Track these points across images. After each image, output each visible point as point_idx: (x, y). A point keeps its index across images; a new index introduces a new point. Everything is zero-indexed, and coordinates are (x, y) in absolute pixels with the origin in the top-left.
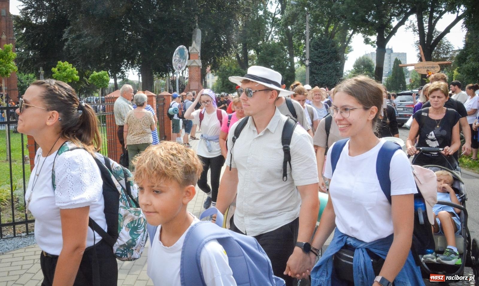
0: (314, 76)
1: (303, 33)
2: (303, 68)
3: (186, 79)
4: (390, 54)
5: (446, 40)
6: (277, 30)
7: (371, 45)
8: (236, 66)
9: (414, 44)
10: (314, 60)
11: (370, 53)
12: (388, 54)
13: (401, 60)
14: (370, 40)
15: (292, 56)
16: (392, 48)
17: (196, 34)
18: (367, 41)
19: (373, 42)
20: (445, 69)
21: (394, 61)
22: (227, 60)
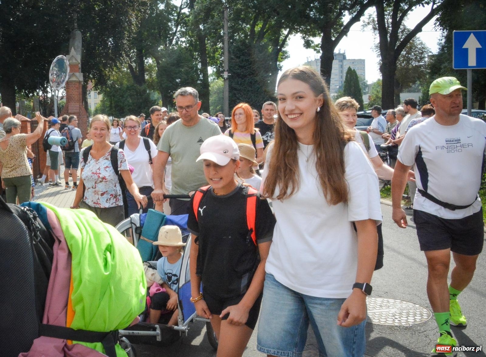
0: (235, 94)
1: (220, 34)
2: (220, 82)
3: (61, 99)
4: (341, 61)
5: (419, 40)
6: (184, 30)
7: (313, 50)
8: (128, 81)
9: (375, 48)
10: (234, 71)
11: (313, 60)
12: (339, 62)
13: (356, 70)
14: (312, 42)
15: (205, 65)
16: (345, 53)
17: (75, 38)
18: (308, 44)
19: (317, 46)
20: (418, 82)
21: (346, 70)
22: (116, 72)
